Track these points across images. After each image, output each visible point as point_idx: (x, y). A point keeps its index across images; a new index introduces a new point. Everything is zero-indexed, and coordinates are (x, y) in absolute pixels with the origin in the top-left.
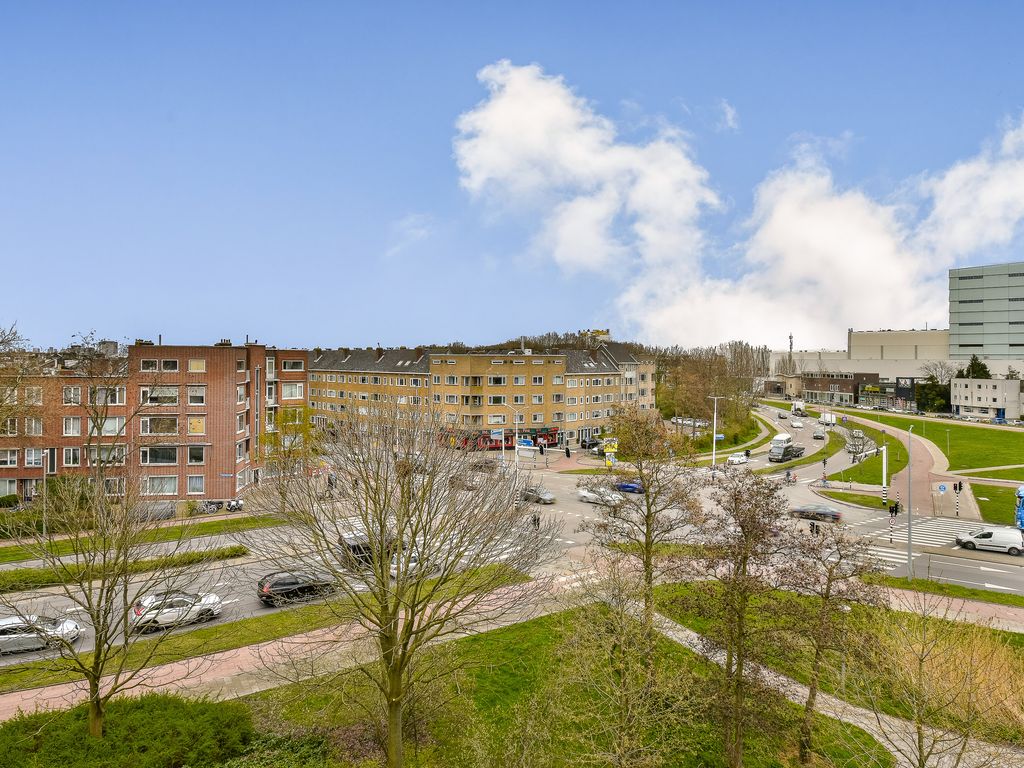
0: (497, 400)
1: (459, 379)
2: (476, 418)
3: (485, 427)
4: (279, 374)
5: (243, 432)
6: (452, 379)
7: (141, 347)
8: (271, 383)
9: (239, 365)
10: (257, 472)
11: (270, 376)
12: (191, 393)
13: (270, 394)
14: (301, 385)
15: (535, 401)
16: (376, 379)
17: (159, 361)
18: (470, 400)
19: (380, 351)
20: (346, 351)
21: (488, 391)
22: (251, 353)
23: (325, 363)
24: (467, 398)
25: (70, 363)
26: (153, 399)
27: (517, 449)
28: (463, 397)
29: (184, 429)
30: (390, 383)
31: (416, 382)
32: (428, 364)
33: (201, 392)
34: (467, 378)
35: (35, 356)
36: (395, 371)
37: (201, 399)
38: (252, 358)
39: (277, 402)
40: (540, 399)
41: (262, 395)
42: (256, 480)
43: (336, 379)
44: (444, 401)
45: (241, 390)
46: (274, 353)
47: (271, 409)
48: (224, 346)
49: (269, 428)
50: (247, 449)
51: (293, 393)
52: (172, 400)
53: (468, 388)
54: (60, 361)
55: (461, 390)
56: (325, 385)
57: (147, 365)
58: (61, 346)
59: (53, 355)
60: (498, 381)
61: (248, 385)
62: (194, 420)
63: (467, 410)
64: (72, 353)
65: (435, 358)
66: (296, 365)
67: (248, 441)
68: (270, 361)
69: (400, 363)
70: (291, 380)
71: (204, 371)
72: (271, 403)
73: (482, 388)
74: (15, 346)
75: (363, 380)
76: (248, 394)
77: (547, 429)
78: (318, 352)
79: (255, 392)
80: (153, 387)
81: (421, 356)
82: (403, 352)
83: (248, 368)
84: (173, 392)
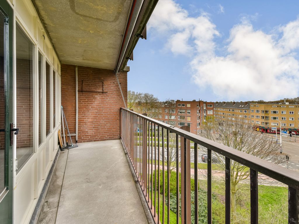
0: (275, 118)
1: (260, 111)
2: (266, 123)
3: (270, 126)
4: (207, 108)
5: (199, 121)
6: (258, 111)
7: (178, 101)
8: (205, 110)
9: (198, 105)
10: (202, 131)
11: (205, 108)
12: (187, 112)
13: (205, 112)
14: (212, 111)
15: (291, 120)
16: (233, 110)
17: (181, 104)
18: (264, 118)
19: (234, 103)
20: (225, 103)
21: (271, 115)
22: (200, 103)
23: (219, 106)
24: (263, 117)
25: (166, 104)
26: (180, 112)
27: (281, 134)
28: (262, 116)
29: (186, 119)
30: (237, 111)
31: (245, 111)
32: (249, 106)
33: (189, 111)
34: (263, 111)
35: (161, 103)
36: (239, 108)
37: (189, 113)
38: (200, 104)
39: (206, 114)
40: (293, 119)
41: (203, 113)
42: (202, 132)
43: (222, 110)
44: (255, 117)
45: (198, 111)
46: (206, 103)
47: (205, 116)
48: (194, 101)
49: (205, 121)
50: (200, 125)
51: (210, 113)
52: (184, 113)
53: (264, 114)
54: (165, 104)
55: (261, 114)
56: (219, 111)
57: (179, 105)
58: (165, 101)
59: (163, 103)
60: (275, 112)
61: (199, 110)
62: (188, 117)
63: (263, 121)
64: (166, 102)
65: (252, 105)
66: (210, 106)
67: (200, 123)
68: (204, 105)
69: (240, 106)
70: (210, 109)
71: (190, 107)
72: (205, 115)
73: (269, 114)
74: (157, 101)
75: (229, 110)
76: (200, 112)
77: (296, 129)
78: (217, 103)
79: (201, 112)
80: (180, 110)
81: (247, 104)
82: (242, 103)
83: (199, 106)
84: (184, 111)
